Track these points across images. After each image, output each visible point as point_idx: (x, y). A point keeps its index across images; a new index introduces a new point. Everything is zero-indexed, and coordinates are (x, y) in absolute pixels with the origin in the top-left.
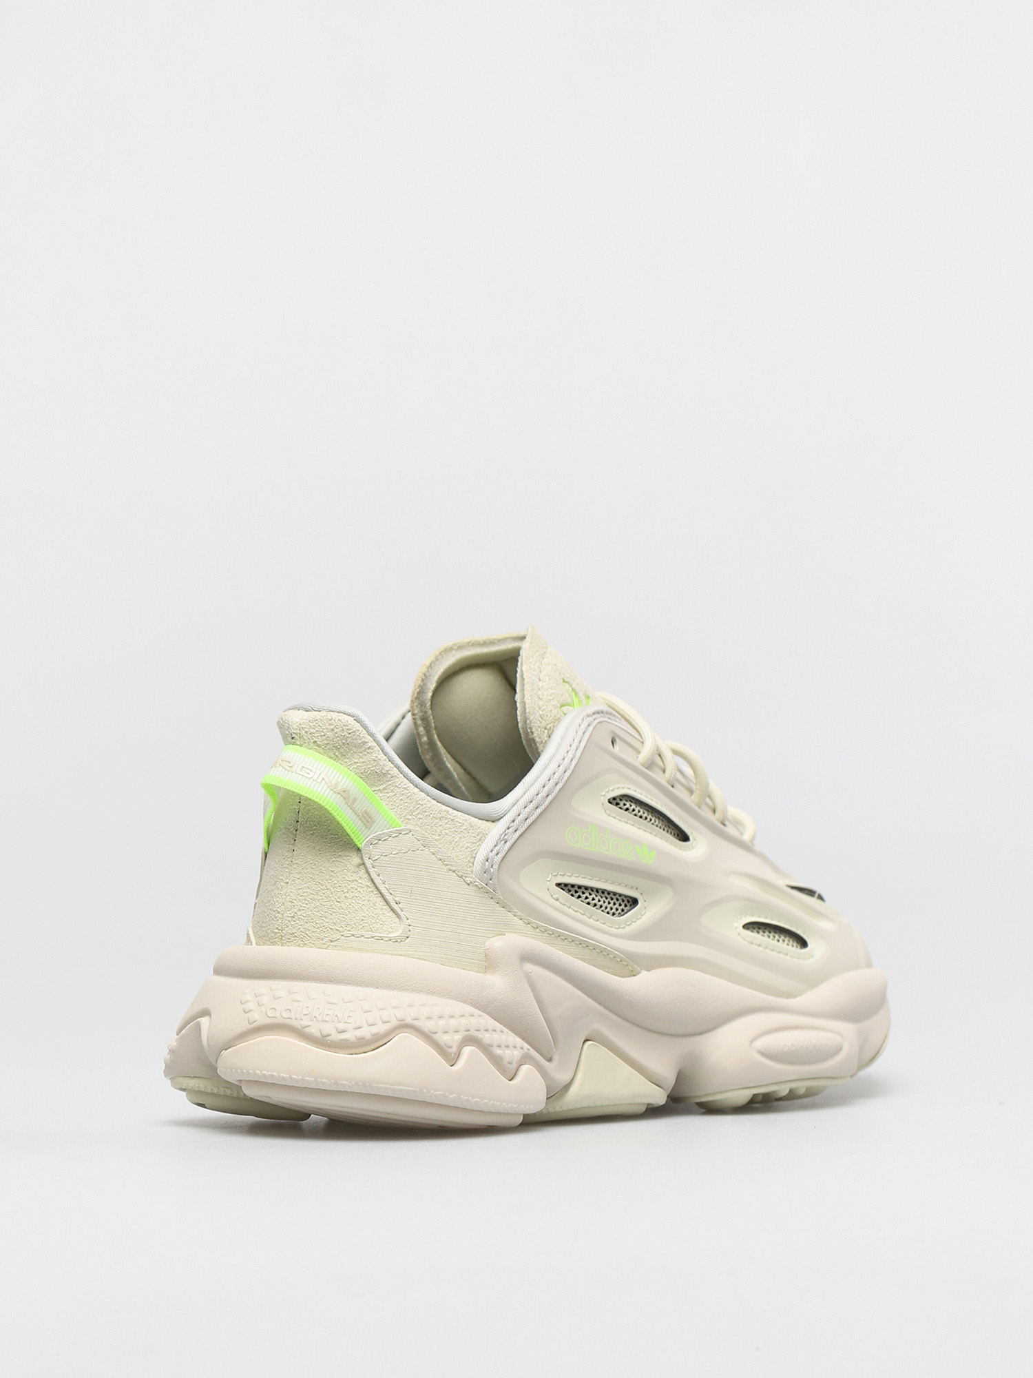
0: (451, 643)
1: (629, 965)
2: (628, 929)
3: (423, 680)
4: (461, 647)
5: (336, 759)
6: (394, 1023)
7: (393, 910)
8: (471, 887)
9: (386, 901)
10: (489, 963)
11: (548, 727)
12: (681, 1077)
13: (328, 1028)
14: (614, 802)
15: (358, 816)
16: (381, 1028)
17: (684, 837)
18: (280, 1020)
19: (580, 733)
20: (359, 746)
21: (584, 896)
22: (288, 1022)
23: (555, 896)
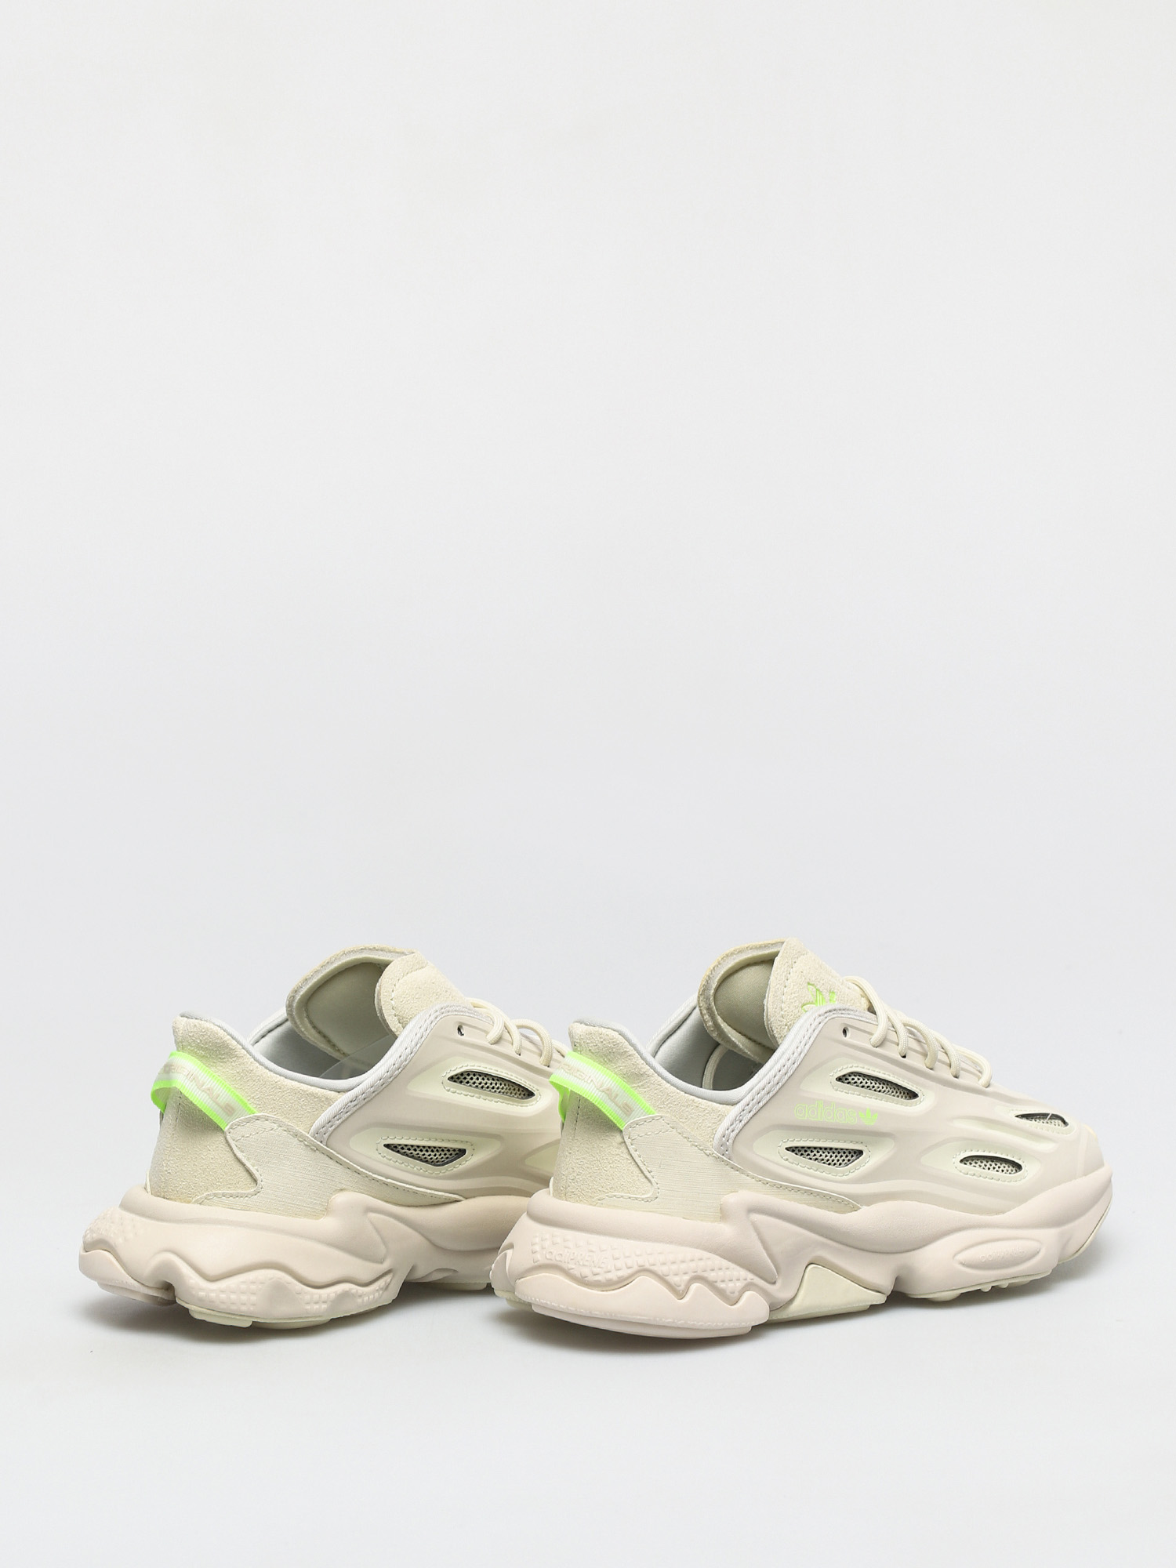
0: (732, 949)
1: (849, 1203)
2: (851, 1175)
3: (707, 981)
4: (740, 952)
5: (604, 1063)
6: (636, 1268)
7: (646, 1177)
8: (710, 1157)
9: (641, 1170)
10: (724, 1215)
11: (789, 1024)
12: (898, 1280)
13: (586, 1271)
14: (844, 1079)
15: (620, 1107)
16: (625, 1273)
17: (913, 1095)
18: (554, 1262)
19: (810, 1031)
20: (621, 1054)
21: (813, 1154)
22: (559, 1264)
23: (785, 1158)
